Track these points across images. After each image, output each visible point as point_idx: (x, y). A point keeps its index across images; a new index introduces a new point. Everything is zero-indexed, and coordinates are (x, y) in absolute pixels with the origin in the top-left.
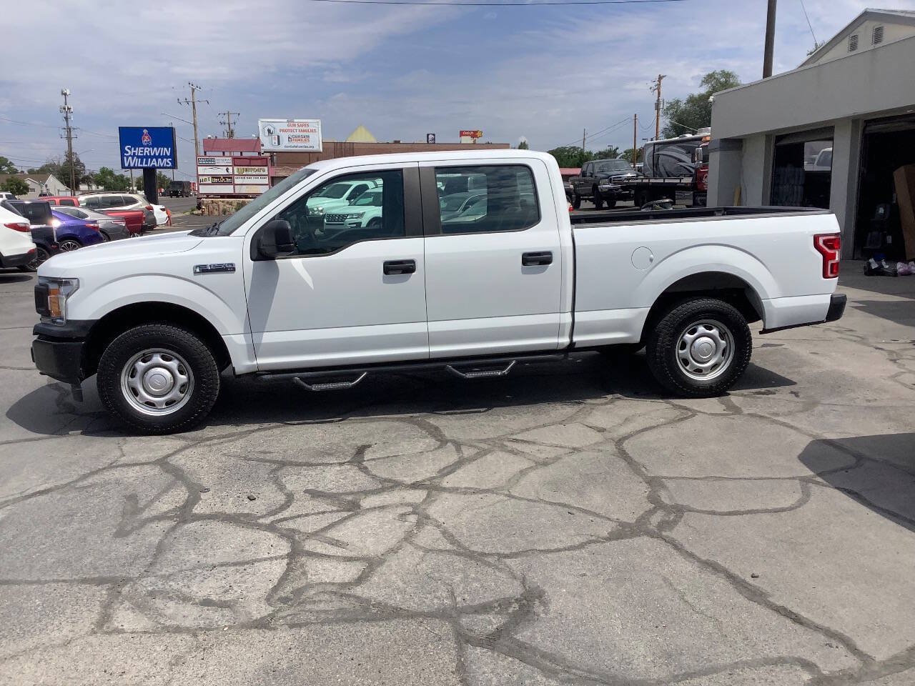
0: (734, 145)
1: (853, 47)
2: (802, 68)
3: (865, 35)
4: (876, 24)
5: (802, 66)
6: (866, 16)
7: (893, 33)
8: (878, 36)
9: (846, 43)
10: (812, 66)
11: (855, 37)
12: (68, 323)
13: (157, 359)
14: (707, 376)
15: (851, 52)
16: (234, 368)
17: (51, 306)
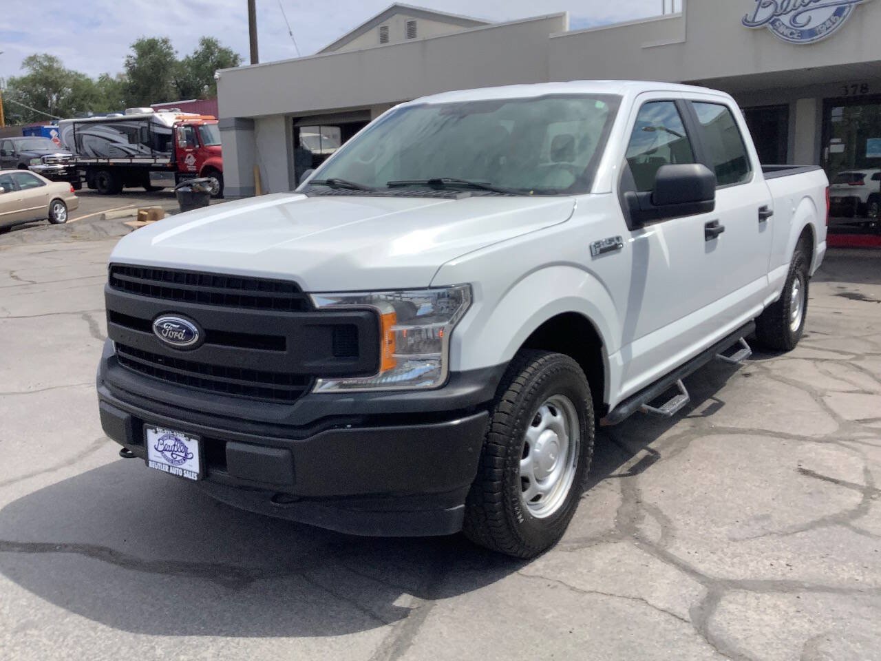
0: (247, 124)
1: (384, 38)
2: (318, 56)
3: (397, 28)
4: (409, 19)
5: (319, 53)
6: (395, 10)
7: (425, 29)
8: (411, 31)
9: (372, 37)
10: (334, 53)
11: (385, 28)
12: (454, 378)
13: (546, 416)
14: (795, 326)
15: (382, 43)
16: (607, 406)
17: (386, 351)
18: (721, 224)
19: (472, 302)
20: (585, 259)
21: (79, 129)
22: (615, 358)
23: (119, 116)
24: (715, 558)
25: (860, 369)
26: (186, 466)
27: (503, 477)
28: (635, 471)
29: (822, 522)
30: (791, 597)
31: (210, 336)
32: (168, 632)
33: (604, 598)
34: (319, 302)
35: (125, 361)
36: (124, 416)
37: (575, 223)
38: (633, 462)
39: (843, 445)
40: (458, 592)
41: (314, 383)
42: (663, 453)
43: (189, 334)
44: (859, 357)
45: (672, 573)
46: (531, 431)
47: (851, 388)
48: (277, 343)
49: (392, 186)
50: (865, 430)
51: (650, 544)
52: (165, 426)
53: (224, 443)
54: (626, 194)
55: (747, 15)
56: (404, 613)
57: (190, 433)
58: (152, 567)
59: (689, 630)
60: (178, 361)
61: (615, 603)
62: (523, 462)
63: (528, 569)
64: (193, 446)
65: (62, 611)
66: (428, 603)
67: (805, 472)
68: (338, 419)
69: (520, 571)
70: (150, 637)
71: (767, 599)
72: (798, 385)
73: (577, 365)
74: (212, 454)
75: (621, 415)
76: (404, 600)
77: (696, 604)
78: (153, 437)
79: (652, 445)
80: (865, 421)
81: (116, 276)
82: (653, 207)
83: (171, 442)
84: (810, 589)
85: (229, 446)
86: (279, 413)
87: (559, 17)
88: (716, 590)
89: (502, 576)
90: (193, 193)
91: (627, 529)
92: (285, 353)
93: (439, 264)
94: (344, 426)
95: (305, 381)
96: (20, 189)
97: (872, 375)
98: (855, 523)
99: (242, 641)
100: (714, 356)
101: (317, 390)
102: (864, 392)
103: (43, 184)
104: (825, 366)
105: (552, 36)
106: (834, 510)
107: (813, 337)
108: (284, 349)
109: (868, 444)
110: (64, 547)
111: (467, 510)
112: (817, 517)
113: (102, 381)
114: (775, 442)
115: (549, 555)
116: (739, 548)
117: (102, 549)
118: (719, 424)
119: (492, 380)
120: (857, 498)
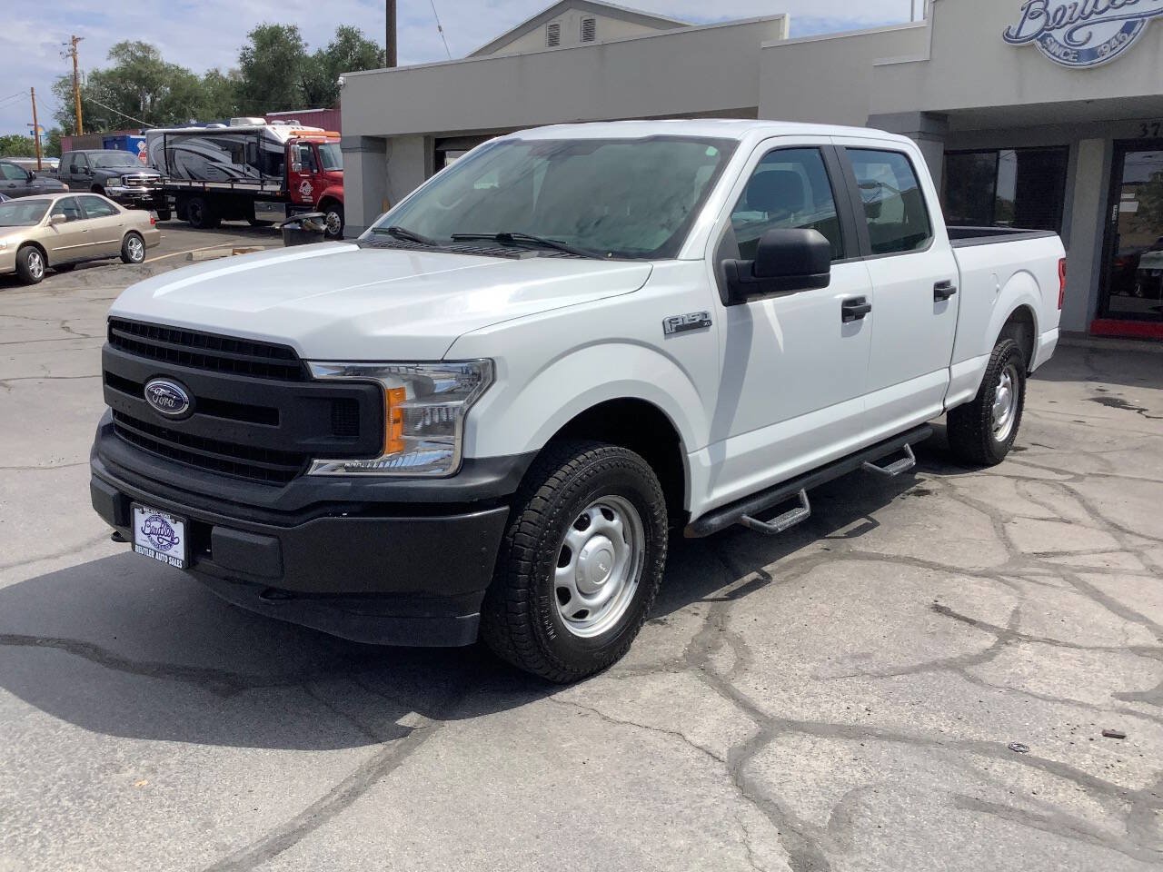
0: (377, 145)
1: (553, 40)
2: (473, 59)
3: (570, 27)
4: (587, 16)
5: (472, 55)
6: (570, 3)
7: (607, 30)
8: (588, 31)
9: (539, 38)
10: (487, 57)
11: (555, 27)
12: (468, 465)
13: (597, 519)
14: (1002, 436)
15: (551, 45)
16: (688, 514)
17: (393, 431)
18: (869, 301)
19: (494, 380)
20: (656, 336)
21: (171, 142)
22: (698, 458)
23: (222, 127)
24: (785, 696)
25: (1072, 492)
26: (171, 552)
27: (530, 584)
28: (733, 596)
29: (934, 666)
30: (854, 744)
31: (201, 404)
32: (135, 736)
33: (637, 729)
34: (319, 372)
35: (121, 430)
36: (112, 492)
37: (649, 292)
38: (736, 585)
39: (1002, 581)
40: (474, 714)
41: (310, 464)
42: (775, 578)
43: (179, 402)
44: (1078, 478)
45: (728, 708)
46: (574, 536)
47: (1046, 513)
48: (268, 415)
49: (457, 239)
50: (1040, 565)
51: (715, 676)
52: (153, 506)
53: (211, 527)
54: (724, 262)
55: (1010, 27)
56: (406, 732)
57: (177, 515)
58: (140, 669)
59: (720, 770)
60: (170, 432)
61: (648, 736)
62: (559, 571)
63: (563, 695)
64: (179, 529)
65: (26, 706)
66: (435, 724)
67: (938, 609)
68: (334, 506)
69: (553, 697)
70: (114, 739)
71: (826, 744)
72: (982, 508)
73: (643, 463)
74: (198, 539)
75: (710, 526)
76: (410, 719)
77: (740, 742)
78: (141, 518)
79: (767, 568)
80: (1045, 555)
81: (115, 331)
82: (753, 278)
83: (157, 525)
84: (879, 737)
85: (216, 531)
86: (268, 496)
87: (776, 21)
88: (770, 729)
89: (530, 701)
90: (303, 231)
91: (697, 660)
92: (278, 427)
93: (457, 335)
94: (340, 515)
95: (301, 460)
96: (87, 217)
97: (1082, 501)
98: (970, 670)
99: (213, 749)
100: (861, 463)
101: (312, 472)
102: (1062, 520)
103: (116, 212)
104: (1028, 487)
105: (764, 44)
106: (953, 652)
107: (1032, 450)
108: (277, 424)
109: (1034, 581)
110: (47, 641)
111: (483, 620)
112: (928, 659)
113: (96, 453)
114: (917, 573)
115: (593, 681)
116: (818, 688)
117: (87, 645)
118: (861, 548)
119: (515, 471)
120: (989, 641)
